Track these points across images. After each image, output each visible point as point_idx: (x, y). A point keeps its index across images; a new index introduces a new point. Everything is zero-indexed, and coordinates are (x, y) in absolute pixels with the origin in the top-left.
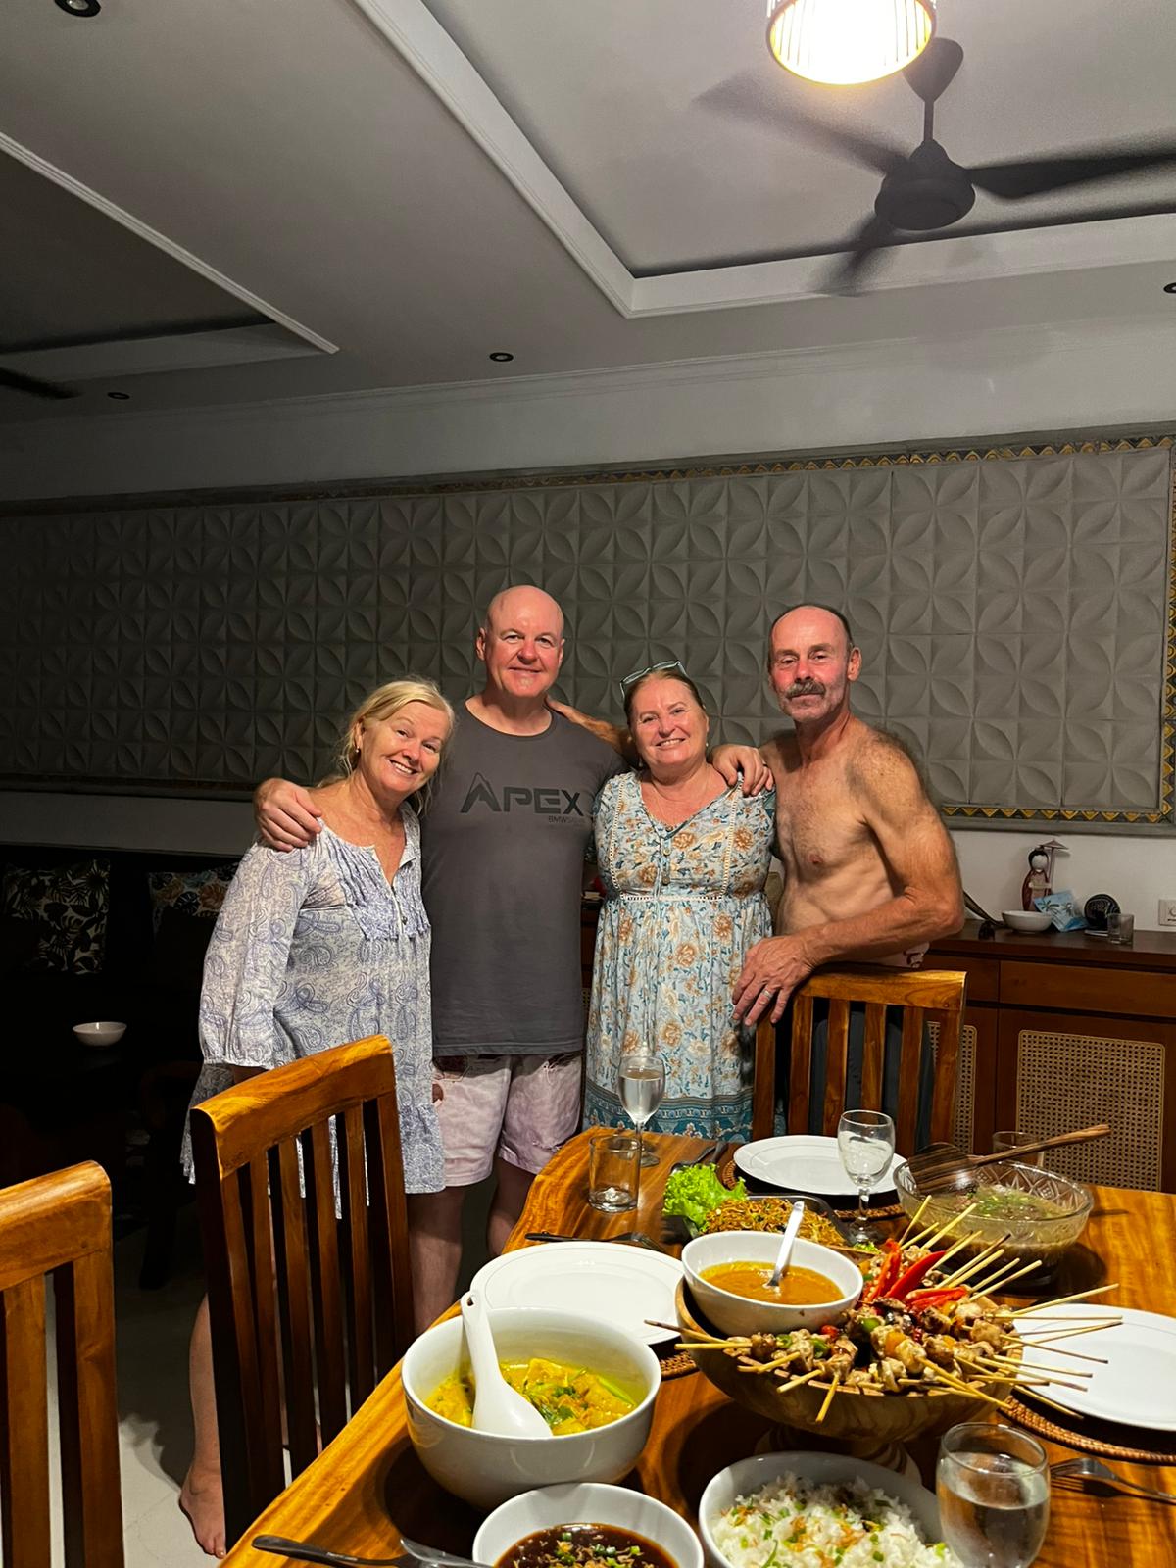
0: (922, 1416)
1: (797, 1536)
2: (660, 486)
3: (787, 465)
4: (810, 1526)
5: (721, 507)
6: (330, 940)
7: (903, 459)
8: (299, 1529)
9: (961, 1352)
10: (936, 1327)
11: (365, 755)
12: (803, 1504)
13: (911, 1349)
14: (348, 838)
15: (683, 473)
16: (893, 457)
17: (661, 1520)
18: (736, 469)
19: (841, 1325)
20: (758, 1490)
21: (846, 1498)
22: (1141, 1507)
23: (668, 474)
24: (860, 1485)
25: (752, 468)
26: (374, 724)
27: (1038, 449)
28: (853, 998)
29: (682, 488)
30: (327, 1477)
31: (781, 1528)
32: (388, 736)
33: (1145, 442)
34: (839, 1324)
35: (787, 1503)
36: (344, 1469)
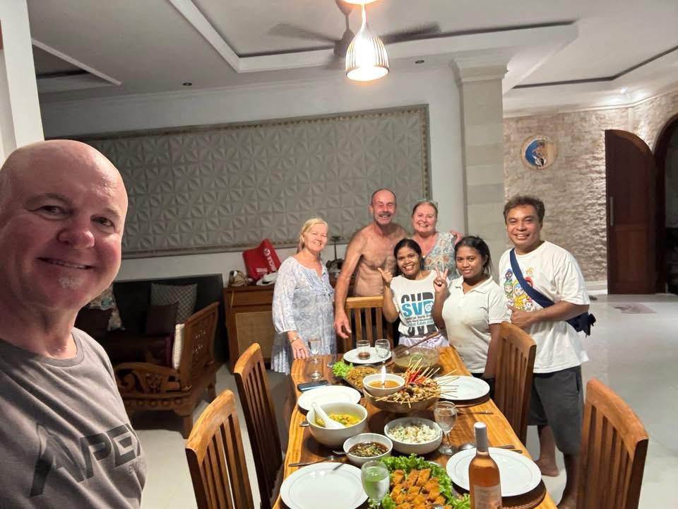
0: (426, 404)
1: (407, 433)
2: (252, 130)
3: (298, 122)
4: (409, 431)
5: (277, 138)
6: (307, 298)
7: (337, 119)
8: (296, 459)
9: (430, 390)
10: (423, 386)
11: (306, 244)
12: (405, 427)
13: (421, 390)
14: (306, 267)
15: (261, 126)
16: (334, 118)
17: (378, 437)
18: (280, 124)
19: (403, 390)
20: (394, 427)
21: (412, 425)
22: (467, 415)
23: (256, 126)
24: (414, 422)
25: (286, 123)
26: (306, 233)
27: (380, 115)
28: (361, 307)
29: (262, 131)
30: (294, 450)
31: (403, 432)
32: (311, 236)
33: (412, 112)
34: (403, 389)
35: (402, 428)
36: (296, 448)
